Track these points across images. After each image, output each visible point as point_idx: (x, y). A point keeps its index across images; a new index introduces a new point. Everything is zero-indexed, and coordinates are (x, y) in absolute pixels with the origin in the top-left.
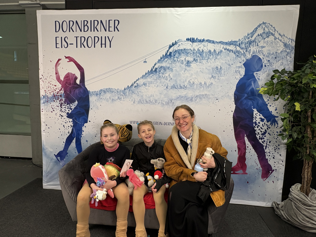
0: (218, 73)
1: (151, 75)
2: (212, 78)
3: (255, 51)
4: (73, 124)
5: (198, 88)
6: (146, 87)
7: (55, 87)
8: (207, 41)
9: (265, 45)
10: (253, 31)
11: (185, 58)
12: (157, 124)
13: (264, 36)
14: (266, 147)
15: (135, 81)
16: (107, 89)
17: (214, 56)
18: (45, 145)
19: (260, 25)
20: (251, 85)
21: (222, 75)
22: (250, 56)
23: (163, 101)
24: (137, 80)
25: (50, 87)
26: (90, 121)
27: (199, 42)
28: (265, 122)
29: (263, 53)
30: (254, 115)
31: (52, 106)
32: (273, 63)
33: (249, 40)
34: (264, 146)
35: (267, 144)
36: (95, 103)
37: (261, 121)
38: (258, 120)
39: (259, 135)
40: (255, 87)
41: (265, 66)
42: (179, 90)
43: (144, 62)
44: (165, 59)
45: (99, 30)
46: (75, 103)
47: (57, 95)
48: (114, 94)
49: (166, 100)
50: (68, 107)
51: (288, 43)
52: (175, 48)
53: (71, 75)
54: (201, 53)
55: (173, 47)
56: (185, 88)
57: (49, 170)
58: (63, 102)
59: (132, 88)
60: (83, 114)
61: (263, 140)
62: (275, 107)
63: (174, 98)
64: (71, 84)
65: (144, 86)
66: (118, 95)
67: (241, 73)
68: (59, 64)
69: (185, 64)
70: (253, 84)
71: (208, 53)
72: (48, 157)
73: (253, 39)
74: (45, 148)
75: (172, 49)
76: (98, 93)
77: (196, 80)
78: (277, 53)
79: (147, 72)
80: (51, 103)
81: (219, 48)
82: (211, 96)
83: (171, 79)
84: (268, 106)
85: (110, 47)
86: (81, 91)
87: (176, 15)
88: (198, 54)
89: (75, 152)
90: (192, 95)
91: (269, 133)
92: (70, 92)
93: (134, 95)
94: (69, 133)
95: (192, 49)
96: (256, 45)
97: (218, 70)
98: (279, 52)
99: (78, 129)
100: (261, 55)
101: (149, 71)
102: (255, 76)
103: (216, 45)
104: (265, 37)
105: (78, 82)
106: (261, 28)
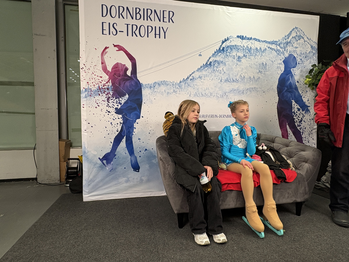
0: (264, 68)
1: (206, 69)
2: (259, 73)
3: (291, 51)
4: (123, 121)
5: (248, 82)
6: (201, 80)
7: (101, 79)
8: (254, 39)
9: (298, 46)
10: (289, 34)
11: (236, 54)
12: (213, 117)
13: (297, 38)
14: (303, 132)
15: (191, 74)
16: (161, 82)
17: (260, 53)
18: (86, 148)
19: (294, 29)
20: (290, 79)
21: (267, 70)
22: (288, 54)
23: (217, 94)
24: (193, 73)
25: (95, 79)
26: (142, 117)
27: (248, 40)
28: (301, 111)
29: (297, 53)
30: (293, 105)
31: (96, 100)
32: (304, 62)
33: (286, 40)
34: (301, 132)
35: (303, 131)
36: (149, 96)
37: (298, 110)
38: (296, 110)
39: (297, 123)
40: (292, 81)
41: (299, 64)
42: (232, 83)
43: (199, 56)
44: (218, 53)
45: (153, 19)
46: (126, 97)
47: (103, 87)
48: (169, 87)
49: (220, 93)
50: (117, 102)
51: (313, 46)
52: (227, 43)
53: (120, 66)
54: (250, 50)
55: (225, 43)
56: (237, 82)
57: (91, 177)
58: (110, 95)
59: (188, 81)
60: (135, 109)
61: (300, 127)
62: (307, 98)
63: (227, 91)
64: (121, 76)
65: (199, 79)
66: (174, 88)
67: (282, 69)
68: (106, 53)
69: (237, 59)
70: (291, 78)
71: (255, 50)
72: (90, 161)
73: (289, 40)
74: (86, 151)
75: (224, 44)
76: (152, 86)
77: (246, 74)
78: (306, 53)
79: (202, 65)
80: (95, 98)
81: (264, 46)
82: (259, 89)
83: (225, 73)
84: (303, 98)
85: (165, 38)
86: (133, 83)
87: (227, 14)
88: (247, 51)
89: (125, 153)
90: (243, 88)
91: (304, 121)
92: (120, 85)
93: (190, 89)
94: (118, 131)
95: (242, 46)
96: (292, 46)
97: (263, 65)
98: (308, 52)
99: (129, 126)
100: (295, 54)
101: (204, 64)
102: (292, 71)
103: (261, 43)
104: (298, 40)
105: (129, 73)
106: (294, 32)
